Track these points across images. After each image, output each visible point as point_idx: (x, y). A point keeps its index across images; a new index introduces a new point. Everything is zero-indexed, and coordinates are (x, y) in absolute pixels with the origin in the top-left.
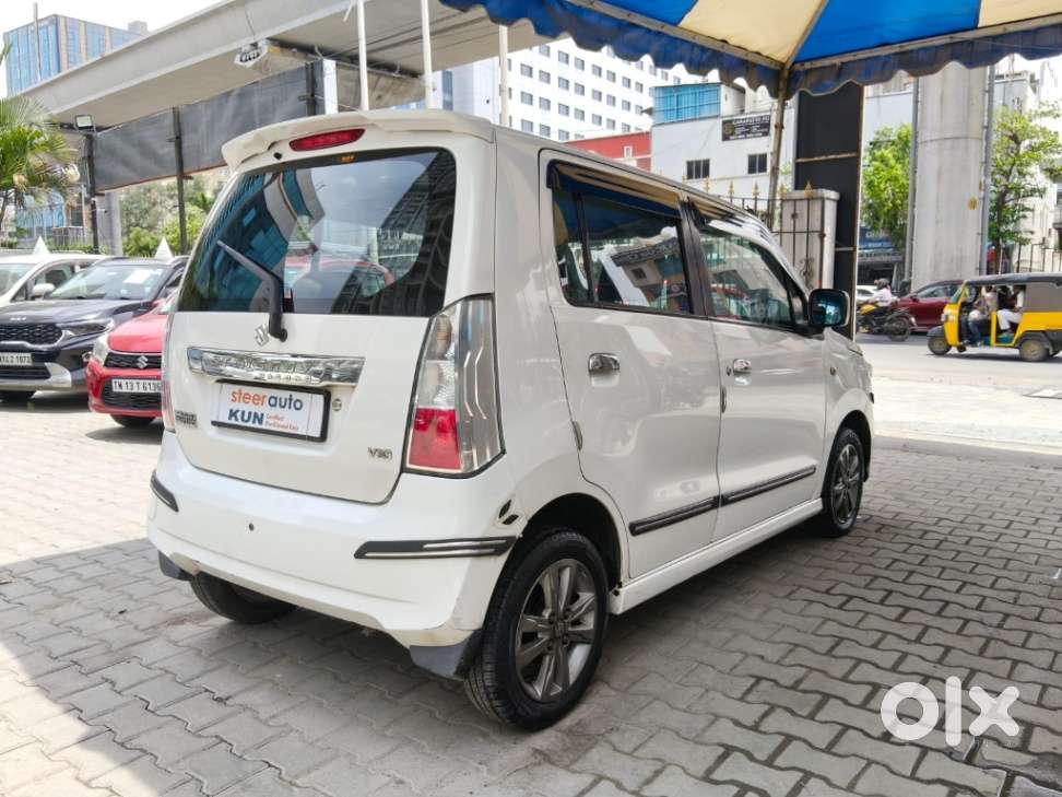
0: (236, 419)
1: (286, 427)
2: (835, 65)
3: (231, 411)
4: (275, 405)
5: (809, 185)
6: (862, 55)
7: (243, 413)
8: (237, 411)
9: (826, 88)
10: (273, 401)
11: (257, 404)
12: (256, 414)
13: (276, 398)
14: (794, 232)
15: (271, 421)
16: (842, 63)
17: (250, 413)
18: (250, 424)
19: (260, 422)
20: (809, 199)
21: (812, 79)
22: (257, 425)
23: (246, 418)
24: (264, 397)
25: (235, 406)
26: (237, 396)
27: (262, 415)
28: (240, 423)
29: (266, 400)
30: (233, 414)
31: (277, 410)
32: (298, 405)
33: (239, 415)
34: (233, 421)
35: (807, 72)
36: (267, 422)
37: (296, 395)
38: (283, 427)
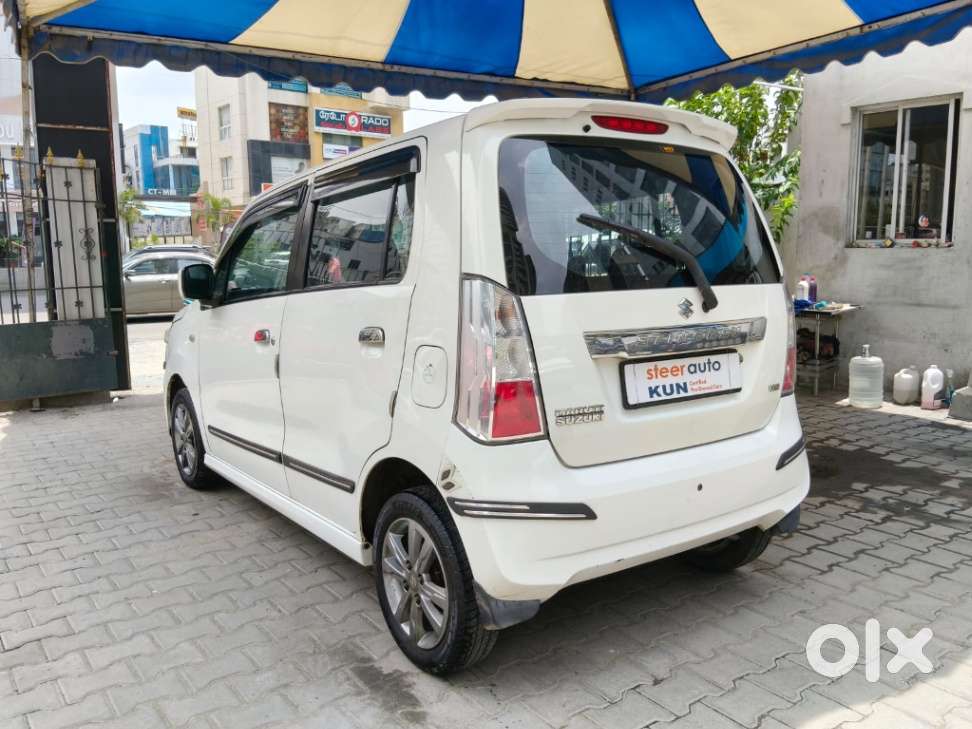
0: (659, 395)
1: (711, 388)
2: (85, 37)
3: (650, 388)
4: (695, 371)
5: (80, 154)
6: (117, 36)
7: (664, 387)
8: (657, 387)
9: (74, 57)
10: (692, 369)
11: (677, 375)
12: (678, 386)
13: (695, 365)
14: (69, 201)
15: (694, 387)
16: (93, 38)
17: (671, 386)
18: (675, 395)
19: (685, 390)
20: (81, 168)
21: (58, 44)
22: (683, 394)
23: (668, 391)
24: (682, 367)
25: (653, 383)
26: (653, 373)
27: (685, 384)
28: (664, 397)
29: (685, 369)
30: (653, 391)
31: (698, 376)
32: (717, 366)
33: (660, 390)
34: (656, 398)
35: (53, 36)
36: (692, 389)
37: (713, 358)
38: (708, 388)
